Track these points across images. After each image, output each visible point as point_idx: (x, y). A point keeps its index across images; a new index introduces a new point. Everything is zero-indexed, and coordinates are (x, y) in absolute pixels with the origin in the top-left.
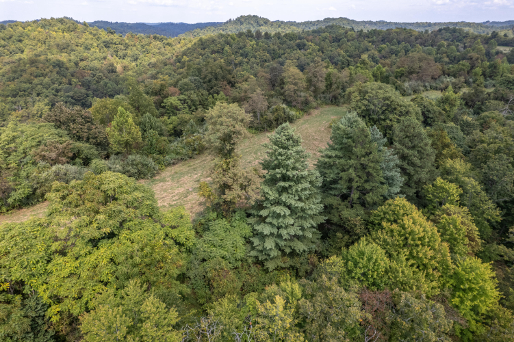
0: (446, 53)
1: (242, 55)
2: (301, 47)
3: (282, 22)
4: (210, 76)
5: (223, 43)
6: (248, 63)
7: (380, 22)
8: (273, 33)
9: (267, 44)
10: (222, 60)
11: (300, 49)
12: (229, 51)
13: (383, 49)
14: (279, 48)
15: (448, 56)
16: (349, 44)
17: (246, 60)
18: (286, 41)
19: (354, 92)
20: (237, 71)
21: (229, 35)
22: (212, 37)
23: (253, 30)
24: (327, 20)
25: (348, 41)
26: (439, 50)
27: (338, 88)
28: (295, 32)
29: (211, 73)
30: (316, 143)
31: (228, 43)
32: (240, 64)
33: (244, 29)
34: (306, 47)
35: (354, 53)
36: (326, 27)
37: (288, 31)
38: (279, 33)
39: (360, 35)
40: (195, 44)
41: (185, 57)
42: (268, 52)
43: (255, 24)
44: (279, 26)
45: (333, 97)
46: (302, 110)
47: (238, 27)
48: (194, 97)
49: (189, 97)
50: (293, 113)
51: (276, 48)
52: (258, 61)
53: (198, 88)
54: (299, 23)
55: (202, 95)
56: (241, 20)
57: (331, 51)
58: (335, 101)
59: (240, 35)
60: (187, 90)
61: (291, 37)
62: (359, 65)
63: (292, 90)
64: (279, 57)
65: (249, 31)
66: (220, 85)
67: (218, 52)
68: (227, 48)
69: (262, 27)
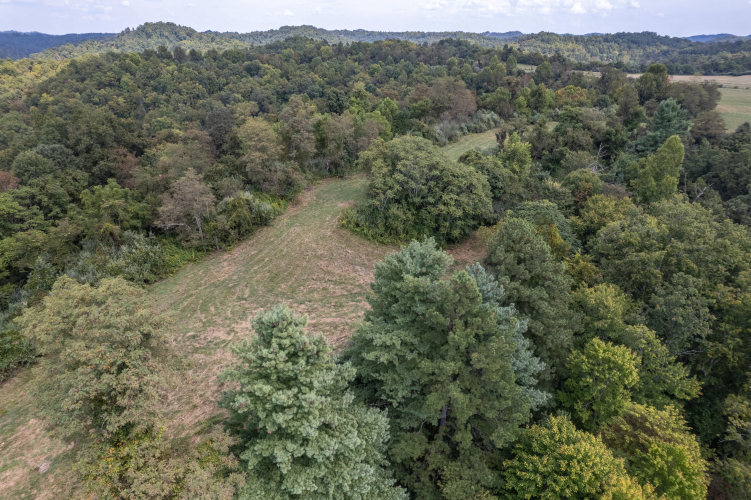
0: (460, 73)
1: (155, 89)
2: (253, 71)
3: (216, 33)
4: (86, 140)
5: (117, 69)
6: (167, 101)
7: (359, 31)
8: (204, 51)
9: (196, 69)
10: (121, 100)
11: (252, 75)
12: (131, 83)
13: (375, 70)
14: (219, 76)
15: (463, 78)
16: (325, 64)
17: (163, 97)
18: (227, 64)
19: (375, 159)
20: (151, 116)
21: (127, 56)
22: (94, 59)
23: (170, 47)
24: (285, 29)
25: (323, 60)
26: (450, 69)
27: (338, 148)
28: (240, 48)
29: (89, 134)
30: (323, 263)
31: (127, 70)
32: (155, 104)
33: (154, 44)
34: (261, 72)
35: (336, 78)
36: (287, 40)
37: (228, 47)
38: (214, 51)
39: (340, 50)
40: (63, 71)
41: (44, 95)
42: (201, 82)
43: (172, 37)
44: (213, 40)
45: (331, 163)
46: (282, 197)
47: (144, 41)
48: (55, 187)
49: (43, 188)
50: (267, 206)
51: (212, 74)
52: (186, 97)
53: (63, 165)
54: (242, 35)
55: (75, 179)
56: (146, 30)
57: (301, 76)
58: (335, 170)
59: (148, 55)
60: (36, 175)
61: (235, 57)
62: (353, 99)
63: (258, 161)
64: (220, 89)
65: (163, 49)
66: (112, 157)
67: (110, 85)
68: (126, 78)
69: (184, 41)
